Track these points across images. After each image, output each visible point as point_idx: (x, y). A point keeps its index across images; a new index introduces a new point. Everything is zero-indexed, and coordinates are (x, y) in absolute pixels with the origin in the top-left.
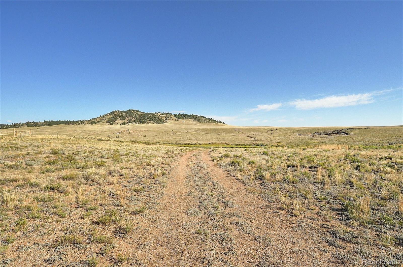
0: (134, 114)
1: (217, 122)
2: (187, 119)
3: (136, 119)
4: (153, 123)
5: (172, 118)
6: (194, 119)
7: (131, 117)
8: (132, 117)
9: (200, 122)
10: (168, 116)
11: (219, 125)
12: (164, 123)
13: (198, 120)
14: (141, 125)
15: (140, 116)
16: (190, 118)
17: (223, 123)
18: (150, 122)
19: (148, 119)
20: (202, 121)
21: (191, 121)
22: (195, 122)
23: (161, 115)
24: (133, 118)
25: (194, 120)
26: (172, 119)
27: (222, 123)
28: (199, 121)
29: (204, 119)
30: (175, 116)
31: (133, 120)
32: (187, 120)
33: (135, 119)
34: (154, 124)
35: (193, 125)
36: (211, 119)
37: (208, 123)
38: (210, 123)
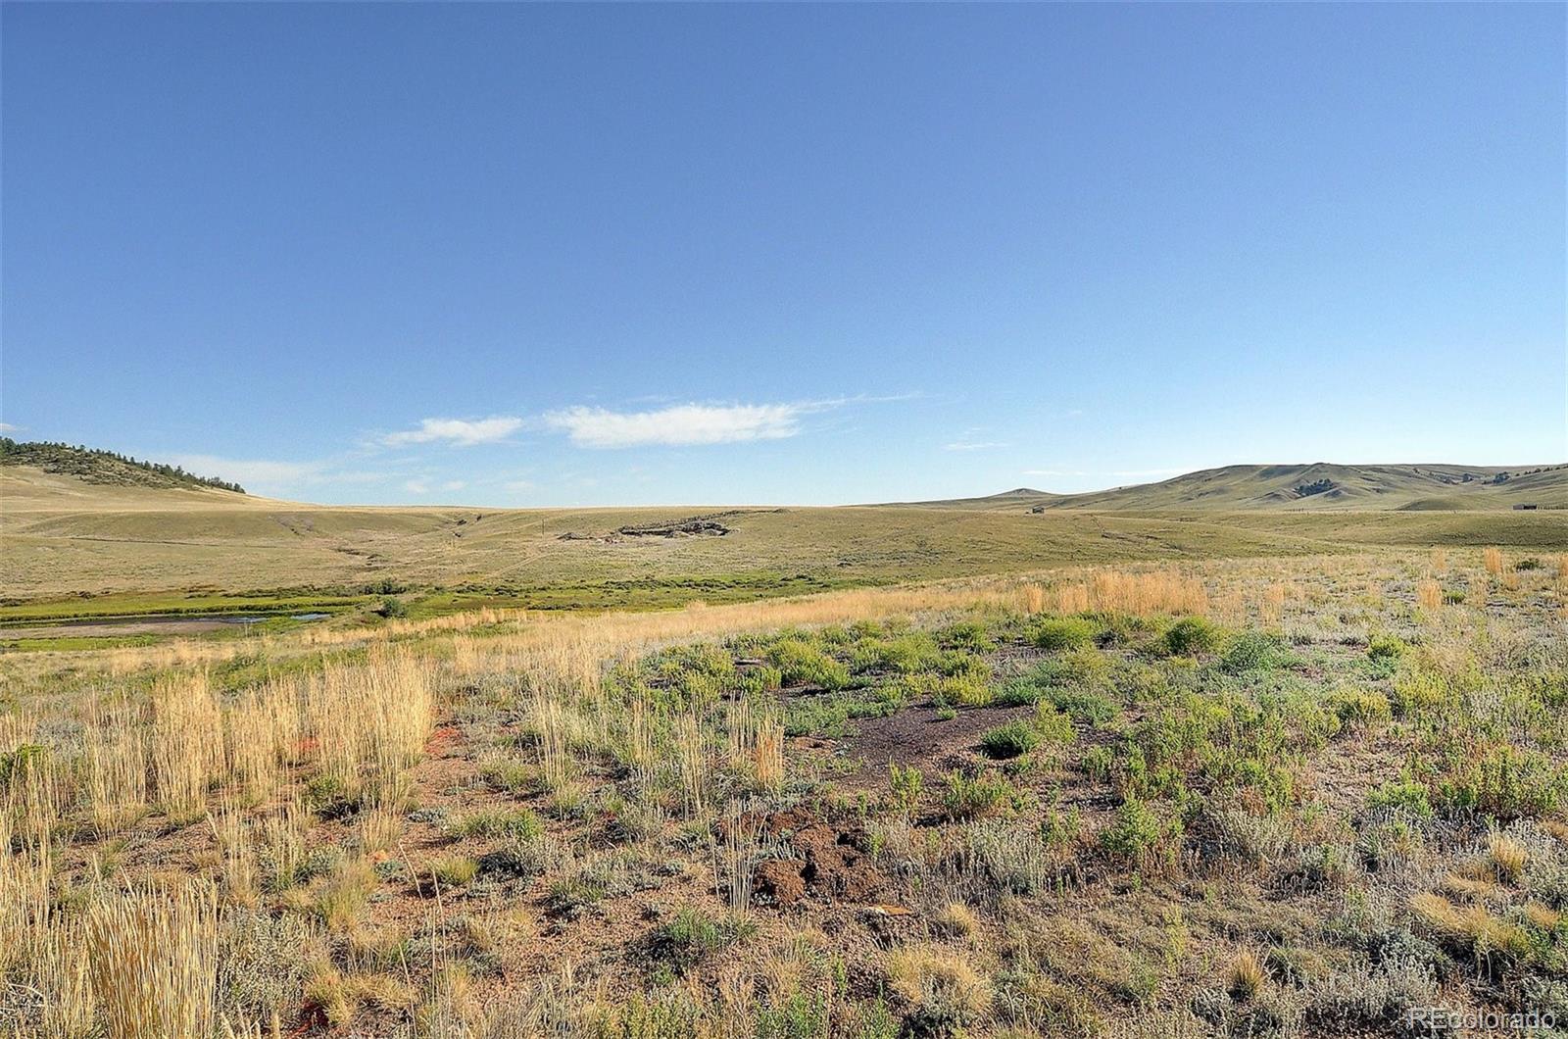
1: (202, 482)
6: (51, 467)
9: (92, 482)
11: (210, 499)
13: (78, 472)
20: (108, 476)
21: (34, 475)
25: (53, 471)
27: (228, 487)
28: (90, 477)
29: (122, 467)
36: (164, 471)
37: (140, 488)
38: (155, 485)
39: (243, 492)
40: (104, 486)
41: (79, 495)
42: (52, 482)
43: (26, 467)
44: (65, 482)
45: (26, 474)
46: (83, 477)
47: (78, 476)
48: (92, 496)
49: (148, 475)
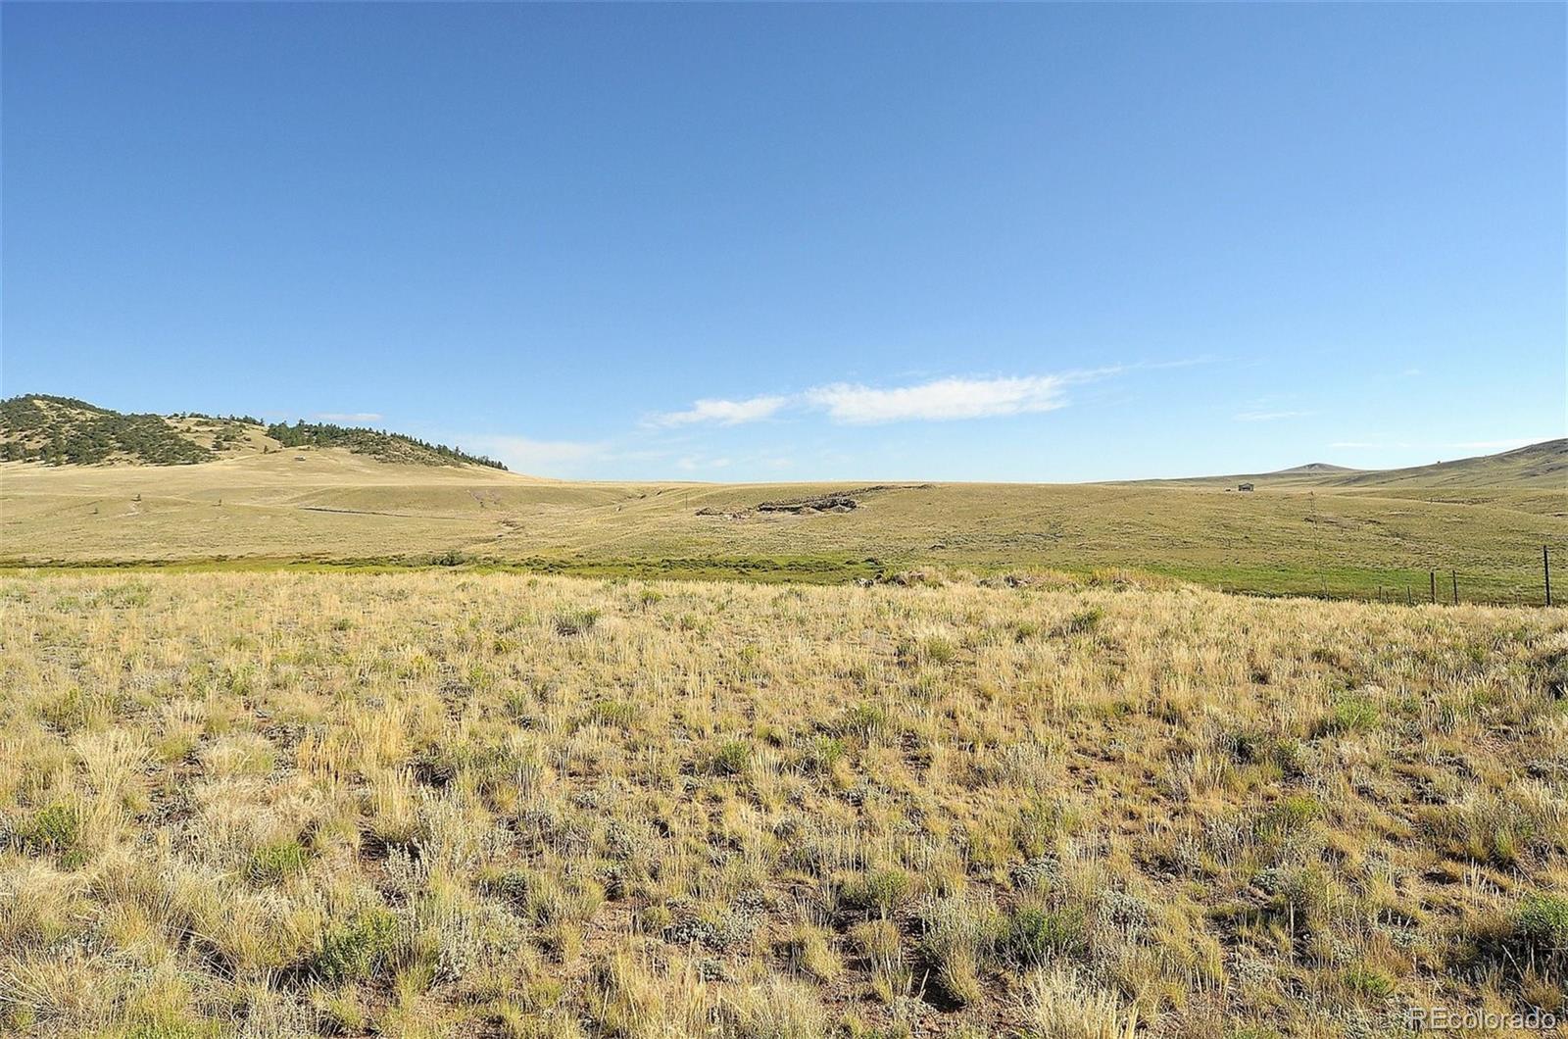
0: (45, 417)
1: (471, 460)
2: (324, 446)
3: (53, 441)
4: (142, 461)
5: (249, 440)
6: (356, 448)
7: (24, 434)
8: (28, 433)
9: (381, 461)
10: (230, 434)
11: (468, 475)
12: (194, 463)
13: (374, 453)
14: (71, 471)
15: (80, 428)
16: (339, 442)
17: (499, 466)
18: (125, 457)
19: (119, 445)
20: (395, 456)
21: (343, 456)
22: (357, 462)
23: (198, 424)
24: (37, 438)
25: (356, 452)
26: (248, 444)
27: (492, 465)
28: (381, 456)
29: (407, 447)
30: (275, 432)
31: (31, 445)
32: (322, 449)
33: (49, 441)
34: (142, 468)
35: (346, 473)
36: (442, 450)
37: (418, 466)
38: (430, 463)
39: (506, 469)
40: (391, 464)
41: (369, 472)
42: (354, 461)
43: (338, 449)
44: (363, 461)
45: (336, 454)
46: (377, 457)
47: (373, 456)
48: (377, 473)
49: (426, 454)
